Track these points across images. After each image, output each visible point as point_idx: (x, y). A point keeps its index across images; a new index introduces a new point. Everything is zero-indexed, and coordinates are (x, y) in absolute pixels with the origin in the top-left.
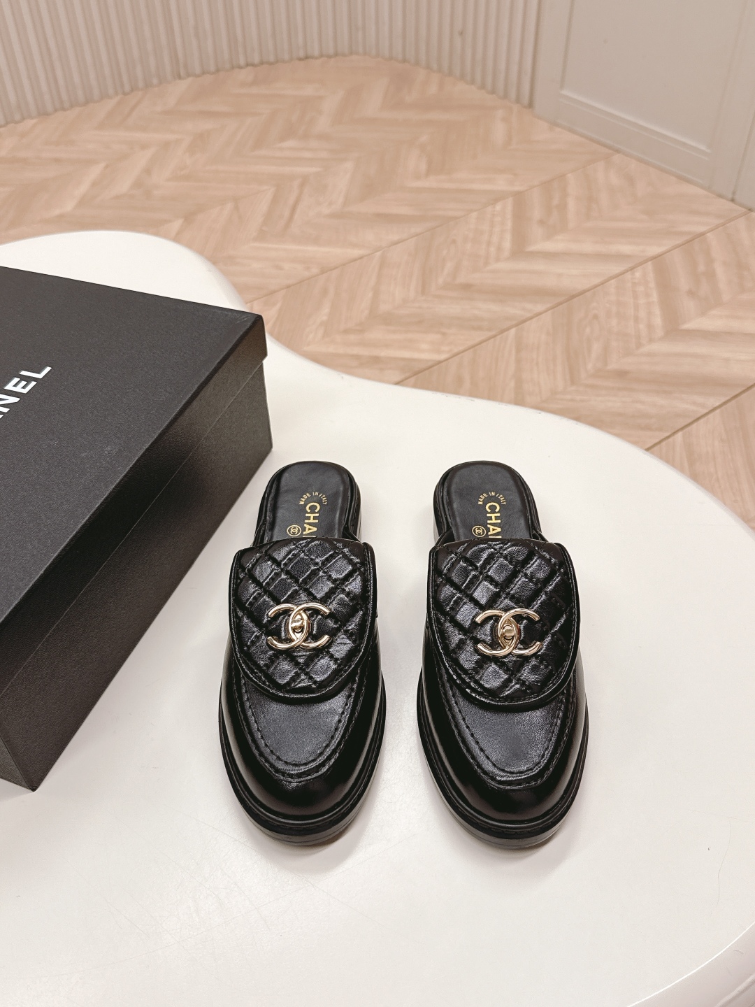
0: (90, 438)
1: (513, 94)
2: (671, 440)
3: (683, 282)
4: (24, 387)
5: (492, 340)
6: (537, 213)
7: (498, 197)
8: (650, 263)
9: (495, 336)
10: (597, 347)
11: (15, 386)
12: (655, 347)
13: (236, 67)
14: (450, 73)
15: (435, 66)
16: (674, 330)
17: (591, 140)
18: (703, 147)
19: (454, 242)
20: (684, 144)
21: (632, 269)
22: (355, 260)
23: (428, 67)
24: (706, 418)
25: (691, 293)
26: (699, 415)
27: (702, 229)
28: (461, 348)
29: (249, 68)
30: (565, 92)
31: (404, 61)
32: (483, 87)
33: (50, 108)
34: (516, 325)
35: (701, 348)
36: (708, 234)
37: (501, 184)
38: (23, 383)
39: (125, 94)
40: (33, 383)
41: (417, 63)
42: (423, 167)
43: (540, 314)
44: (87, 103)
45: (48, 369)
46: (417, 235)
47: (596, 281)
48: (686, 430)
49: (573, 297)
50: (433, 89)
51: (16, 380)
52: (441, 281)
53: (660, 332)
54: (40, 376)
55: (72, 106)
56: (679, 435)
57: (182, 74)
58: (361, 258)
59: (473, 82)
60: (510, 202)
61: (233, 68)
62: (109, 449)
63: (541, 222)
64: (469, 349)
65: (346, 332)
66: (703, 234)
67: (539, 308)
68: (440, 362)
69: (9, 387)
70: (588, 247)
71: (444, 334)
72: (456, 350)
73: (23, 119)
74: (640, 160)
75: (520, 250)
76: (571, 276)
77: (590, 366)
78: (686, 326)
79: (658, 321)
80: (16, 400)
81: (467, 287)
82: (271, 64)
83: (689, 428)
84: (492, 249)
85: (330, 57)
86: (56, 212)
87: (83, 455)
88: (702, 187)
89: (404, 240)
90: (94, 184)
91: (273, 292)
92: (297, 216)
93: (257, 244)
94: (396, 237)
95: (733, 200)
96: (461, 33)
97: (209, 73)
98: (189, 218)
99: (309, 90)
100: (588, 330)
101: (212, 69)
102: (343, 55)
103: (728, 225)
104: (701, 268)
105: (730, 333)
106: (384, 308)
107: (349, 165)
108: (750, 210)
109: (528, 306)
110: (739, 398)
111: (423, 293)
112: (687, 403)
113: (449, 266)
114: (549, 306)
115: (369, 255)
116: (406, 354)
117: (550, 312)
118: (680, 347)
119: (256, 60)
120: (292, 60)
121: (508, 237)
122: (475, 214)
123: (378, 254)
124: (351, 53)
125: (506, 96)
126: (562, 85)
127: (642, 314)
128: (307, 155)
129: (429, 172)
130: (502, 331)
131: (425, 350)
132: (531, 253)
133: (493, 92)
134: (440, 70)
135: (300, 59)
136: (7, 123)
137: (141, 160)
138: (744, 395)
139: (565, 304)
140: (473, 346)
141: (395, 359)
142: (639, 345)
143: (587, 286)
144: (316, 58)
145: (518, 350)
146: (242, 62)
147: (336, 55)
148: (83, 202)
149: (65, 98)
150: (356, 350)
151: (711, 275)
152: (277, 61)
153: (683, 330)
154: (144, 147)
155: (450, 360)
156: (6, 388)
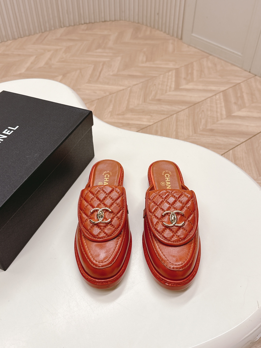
0: (30, 151)
1: (175, 35)
3: (233, 100)
4: (9, 133)
6: (183, 75)
7: (170, 70)
8: (221, 93)
9: (169, 117)
10: (203, 121)
11: (6, 132)
12: (223, 121)
13: (81, 24)
14: (154, 27)
15: (149, 25)
16: (229, 115)
17: (202, 51)
18: (240, 54)
19: (155, 85)
20: (233, 53)
21: (215, 95)
22: (121, 90)
23: (146, 25)
24: (240, 145)
25: (235, 103)
26: (238, 144)
28: (157, 121)
29: (85, 25)
30: (193, 35)
31: (138, 23)
32: (165, 32)
33: (16, 37)
34: (176, 113)
35: (239, 122)
36: (241, 83)
37: (171, 65)
38: (9, 131)
39: (42, 32)
40: (12, 131)
41: (143, 24)
42: (145, 59)
43: (184, 110)
44: (29, 35)
45: (18, 127)
46: (142, 82)
47: (203, 99)
48: (233, 149)
49: (195, 104)
50: (148, 33)
51: (7, 130)
52: (150, 98)
53: (225, 116)
54: (15, 129)
55: (24, 36)
58: (123, 90)
59: (162, 31)
60: (174, 71)
61: (79, 24)
62: (36, 155)
63: (185, 79)
64: (160, 121)
65: (118, 115)
66: (240, 83)
67: (184, 107)
68: (150, 125)
69: (4, 132)
70: (200, 87)
71: (151, 116)
72: (155, 121)
73: (7, 40)
74: (218, 58)
75: (177, 88)
76: (195, 97)
77: (201, 127)
78: (233, 114)
79: (224, 112)
80: (6, 137)
81: (159, 100)
84: (168, 88)
85: (113, 21)
86: (19, 73)
87: (27, 157)
88: (239, 67)
89: (138, 84)
90: (32, 63)
91: (93, 101)
92: (101, 75)
93: (88, 85)
94: (135, 83)
95: (250, 72)
96: (158, 14)
97: (72, 26)
98: (64, 75)
99: (106, 33)
100: (200, 115)
101: (73, 24)
102: (118, 21)
103: (248, 80)
104: (239, 95)
105: (248, 117)
106: (131, 107)
107: (119, 58)
108: (256, 75)
109: (181, 107)
110: (251, 139)
111: (144, 102)
112: (234, 141)
113: (153, 93)
114: (187, 107)
115: (126, 89)
116: (139, 123)
117: (187, 109)
118: (231, 121)
119: (88, 22)
120: (100, 22)
121: (173, 83)
122: (162, 76)
123: (129, 88)
124: (120, 20)
125: (173, 35)
126: (192, 32)
127: (219, 110)
128: (105, 54)
129: (147, 61)
130: (171, 115)
131: (145, 121)
132: (181, 89)
133: (169, 34)
134: (150, 26)
135: (103, 22)
136: (2, 42)
137: (48, 55)
138: (253, 138)
139: (193, 106)
140: (161, 120)
141: (135, 124)
142: (218, 121)
143: (200, 100)
144: (108, 22)
145: (177, 122)
146: (83, 22)
147: (115, 20)
148: (28, 69)
149: (22, 33)
150: (121, 121)
151: (242, 97)
152: (95, 22)
153: (233, 116)
154: (49, 51)
155: (154, 125)
156: (3, 133)
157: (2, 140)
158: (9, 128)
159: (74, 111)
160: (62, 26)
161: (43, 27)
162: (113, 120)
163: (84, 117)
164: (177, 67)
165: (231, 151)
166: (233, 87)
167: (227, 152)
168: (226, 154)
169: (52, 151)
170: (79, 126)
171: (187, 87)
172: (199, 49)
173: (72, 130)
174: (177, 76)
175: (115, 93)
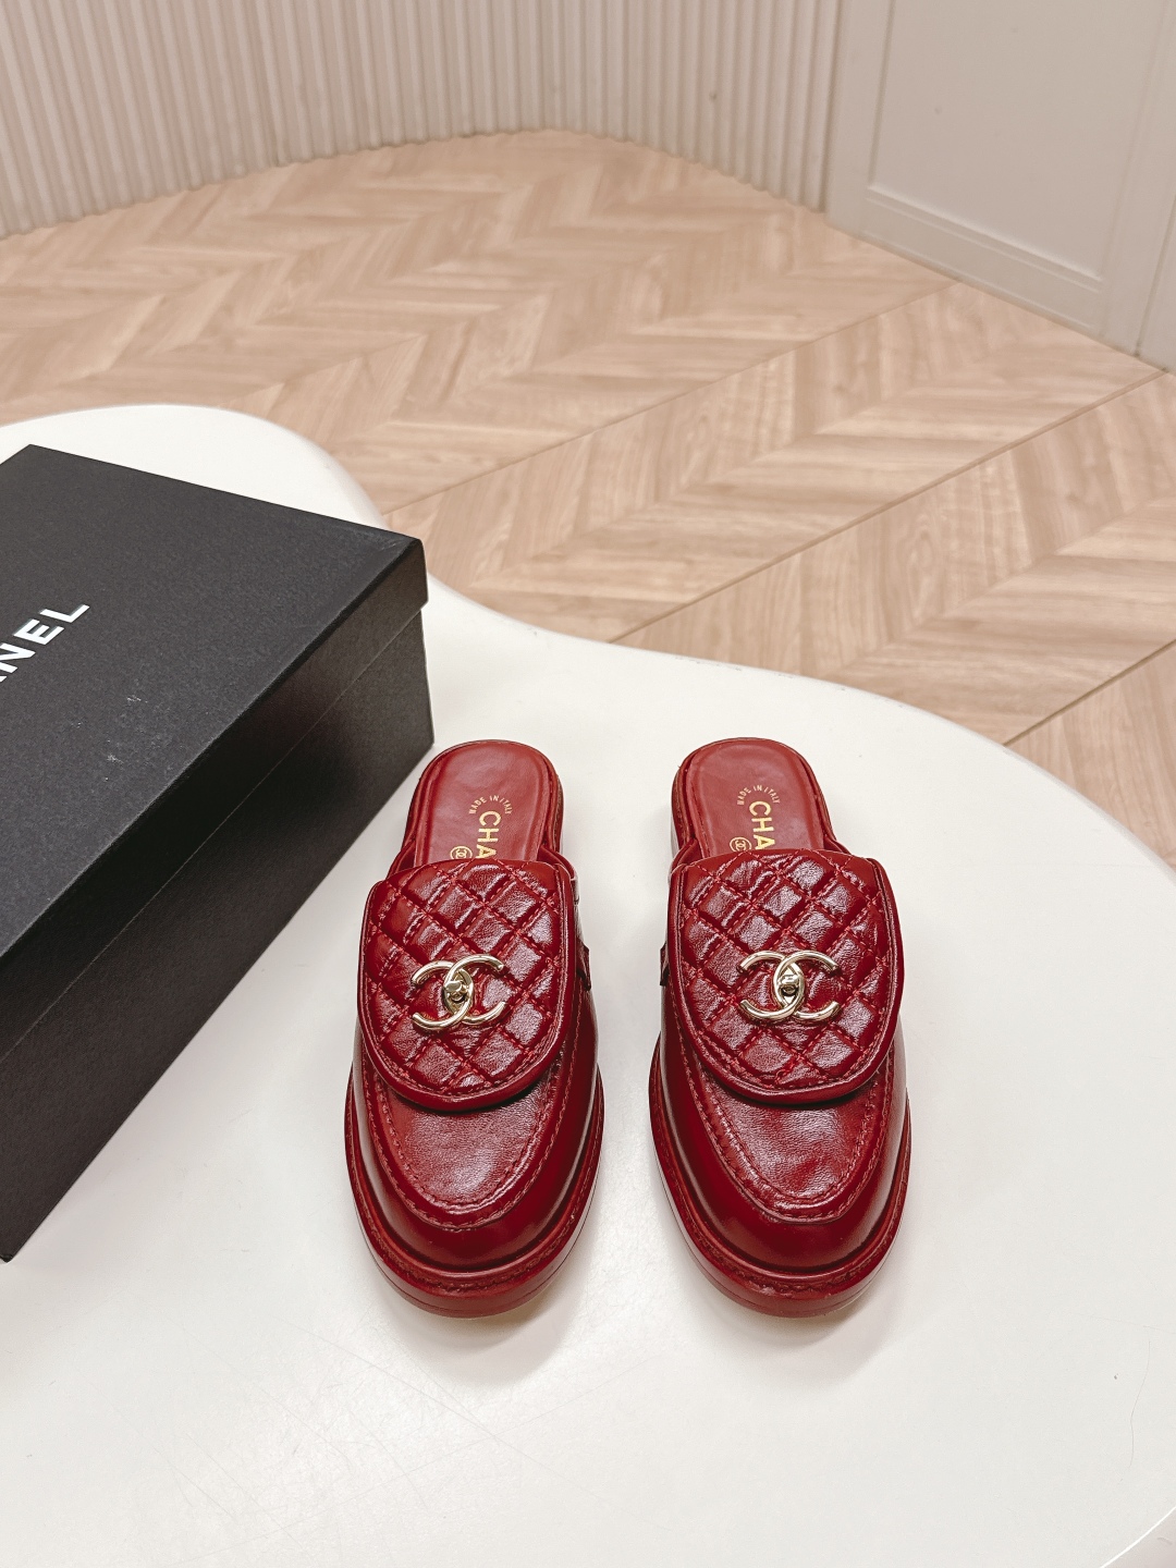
1: (795, 191)
2: (1045, 728)
3: (1062, 483)
4: (43, 635)
5: (766, 571)
6: (833, 375)
7: (772, 351)
8: (1008, 452)
9: (768, 566)
10: (927, 583)
11: (31, 632)
12: (1018, 583)
13: (363, 147)
14: (698, 158)
15: (673, 148)
16: (1047, 556)
17: (917, 261)
18: (1090, 274)
19: (704, 419)
20: (1061, 269)
21: (981, 461)
22: (550, 447)
23: (663, 149)
24: (1099, 693)
25: (1074, 499)
26: (1088, 690)
27: (1090, 399)
28: (717, 585)
29: (386, 150)
30: (876, 188)
31: (626, 139)
32: (748, 179)
33: (75, 211)
34: (802, 549)
35: (1090, 584)
36: (1100, 408)
37: (776, 330)
38: (44, 628)
39: (191, 189)
40: (59, 630)
41: (646, 143)
42: (656, 303)
43: (838, 531)
44: (133, 202)
45: (84, 608)
46: (647, 409)
47: (926, 480)
48: (1069, 712)
49: (890, 505)
50: (670, 183)
51: (34, 623)
52: (684, 480)
53: (1025, 561)
54: (70, 619)
55: (109, 208)
58: (561, 444)
59: (732, 172)
60: (791, 357)
61: (359, 149)
62: (159, 737)
63: (840, 389)
64: (730, 585)
65: (537, 558)
66: (1091, 407)
67: (838, 522)
68: (684, 606)
69: (22, 633)
70: (912, 427)
71: (690, 562)
72: (709, 588)
73: (34, 227)
74: (992, 293)
75: (807, 432)
76: (887, 473)
77: (917, 613)
78: (1066, 551)
79: (1022, 542)
80: (28, 654)
81: (724, 489)
82: (419, 143)
83: (1074, 710)
84: (764, 431)
85: (510, 132)
86: (85, 372)
88: (1089, 335)
89: (627, 417)
90: (144, 328)
91: (424, 497)
92: (459, 379)
93: (399, 423)
94: (614, 413)
95: (1137, 355)
96: (714, 97)
97: (323, 156)
98: (292, 382)
99: (478, 184)
100: (914, 556)
101: (328, 149)
102: (532, 130)
103: (1129, 393)
104: (1089, 460)
105: (1135, 562)
106: (596, 521)
107: (541, 301)
108: (1165, 370)
109: (821, 519)
110: (1150, 663)
111: (657, 498)
112: (1070, 671)
113: (697, 457)
114: (852, 518)
115: (572, 439)
116: (632, 594)
117: (854, 527)
118: (1057, 584)
119: (396, 136)
120: (451, 136)
121: (789, 411)
122: (736, 377)
123: (587, 438)
124: (544, 127)
125: (783, 193)
126: (871, 178)
127: (998, 532)
128: (477, 284)
129: (665, 312)
130: (781, 559)
131: (660, 587)
132: (825, 436)
133: (764, 187)
134: (681, 153)
135: (465, 136)
136: (9, 234)
137: (218, 290)
138: (1158, 659)
139: (878, 516)
140: (735, 582)
141: (613, 601)
142: (994, 580)
143: (912, 489)
144: (489, 134)
145: (806, 588)
146: (374, 139)
147: (520, 129)
148: (125, 357)
149: (98, 194)
150: (553, 588)
151: (1104, 471)
152: (428, 139)
153: (1062, 557)
154: (222, 271)
155: (700, 603)
156: (16, 635)
157: (11, 669)
158: (46, 613)
159: (341, 537)
160: (282, 158)
161: (193, 166)
162: (515, 586)
163: (384, 567)
164: (803, 336)
165: (1058, 721)
166: (1060, 424)
167: (1041, 724)
168: (1034, 733)
170: (360, 609)
171: (852, 426)
172: (902, 255)
173: (325, 627)
174: (807, 378)
175: (522, 459)
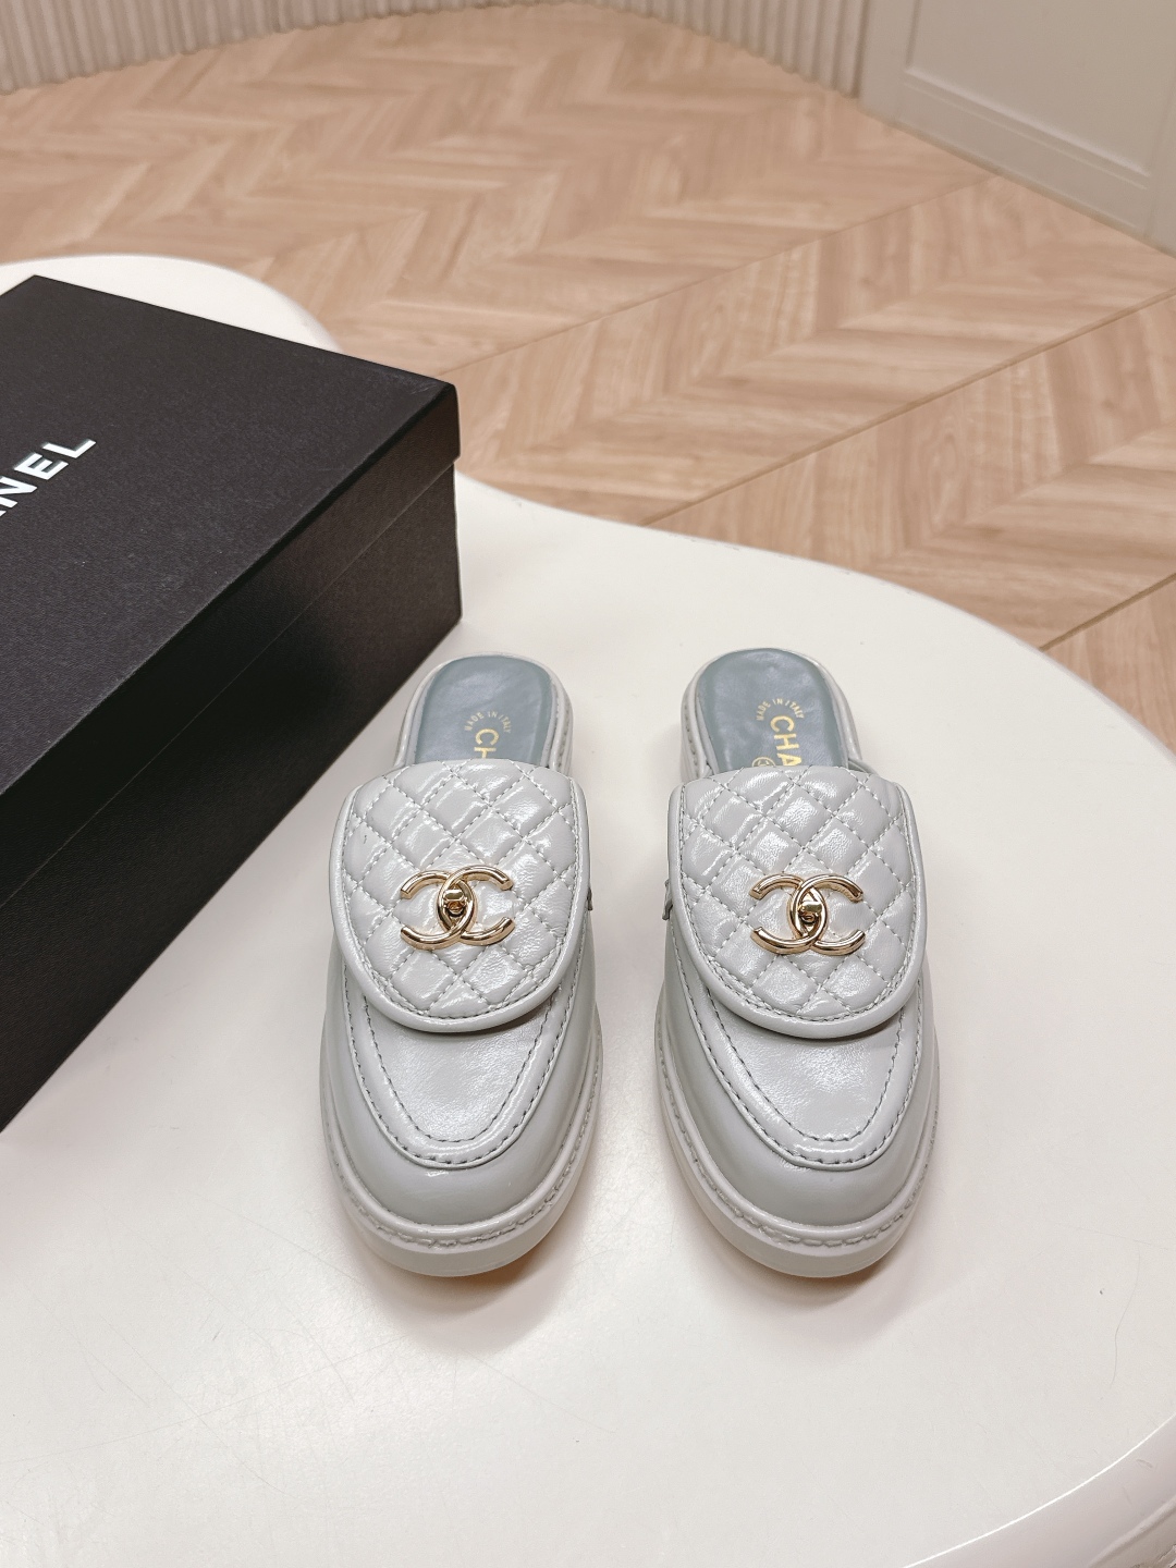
0: (141, 560)
1: (827, 72)
2: (1066, 643)
3: (1097, 387)
4: (46, 470)
5: (778, 470)
6: (859, 266)
7: (796, 239)
8: (1042, 355)
9: (781, 465)
10: (949, 489)
11: (33, 466)
12: (1046, 491)
13: (370, 14)
14: (725, 36)
15: (700, 24)
16: (1078, 464)
17: (954, 152)
18: (1137, 168)
19: (720, 309)
20: (1106, 162)
21: (1013, 363)
22: (554, 333)
23: (689, 25)
24: (1125, 609)
25: (1109, 405)
26: (1114, 604)
27: (1130, 302)
28: (725, 482)
29: (394, 18)
30: (914, 72)
31: (650, 14)
32: (778, 60)
33: (60, 72)
34: (818, 448)
35: (1122, 495)
36: (1141, 312)
37: (802, 217)
38: (47, 463)
39: (185, 52)
40: (62, 465)
41: (671, 19)
42: (674, 185)
43: (856, 431)
44: (123, 64)
45: (90, 444)
46: (659, 296)
47: (952, 380)
48: (1093, 627)
49: (913, 405)
50: (695, 61)
51: (36, 457)
52: (695, 371)
53: (1055, 467)
54: (74, 454)
55: (97, 70)
56: (1081, 637)
57: (283, 20)
58: (565, 329)
59: (761, 52)
60: (815, 248)
61: (366, 16)
62: (169, 579)
63: (866, 282)
64: (738, 484)
65: (536, 449)
66: (1131, 311)
67: (858, 420)
68: (689, 504)
69: (23, 467)
70: (942, 324)
71: (698, 458)
72: (717, 485)
73: (16, 87)
74: (1034, 188)
75: (829, 326)
76: (912, 371)
77: (937, 518)
78: (1099, 459)
79: (1053, 449)
80: (29, 488)
81: (738, 383)
82: (429, 12)
83: (1098, 625)
84: (784, 324)
85: (527, 5)
86: (66, 239)
87: (126, 586)
88: (1133, 234)
89: (637, 304)
90: (129, 196)
92: (462, 258)
93: (394, 300)
94: (624, 299)
97: (327, 23)
98: (282, 257)
100: (936, 459)
101: (332, 15)
104: (1128, 366)
105: (1170, 473)
106: (600, 412)
107: (552, 179)
109: (841, 417)
111: (666, 390)
112: (1096, 584)
113: (711, 348)
114: (873, 418)
115: (578, 325)
116: (634, 489)
117: (875, 428)
118: (1086, 493)
119: (406, 4)
120: (464, 6)
121: (811, 303)
122: (756, 266)
123: (594, 325)
125: (815, 76)
126: (909, 59)
127: (1027, 437)
128: (484, 160)
129: (683, 195)
130: (795, 457)
131: (665, 483)
132: (848, 331)
133: (794, 69)
134: (708, 31)
135: (479, 6)
137: (208, 160)
139: (901, 416)
140: (745, 481)
142: (1020, 487)
143: (938, 388)
144: (504, 5)
145: (820, 489)
146: (382, 7)
148: (109, 224)
149: (86, 54)
150: (550, 480)
151: (1143, 377)
152: (439, 8)
153: (1093, 465)
154: (214, 139)
155: (708, 500)
156: (17, 469)
157: (11, 504)
158: (49, 447)
160: (283, 23)
161: (187, 28)
162: (510, 476)
164: (830, 224)
165: (1081, 635)
166: (1101, 326)
167: (1064, 637)
168: (1058, 644)
169: (249, 565)
171: (878, 321)
172: (939, 145)
173: (350, 471)
174: (831, 269)
175: (524, 345)
